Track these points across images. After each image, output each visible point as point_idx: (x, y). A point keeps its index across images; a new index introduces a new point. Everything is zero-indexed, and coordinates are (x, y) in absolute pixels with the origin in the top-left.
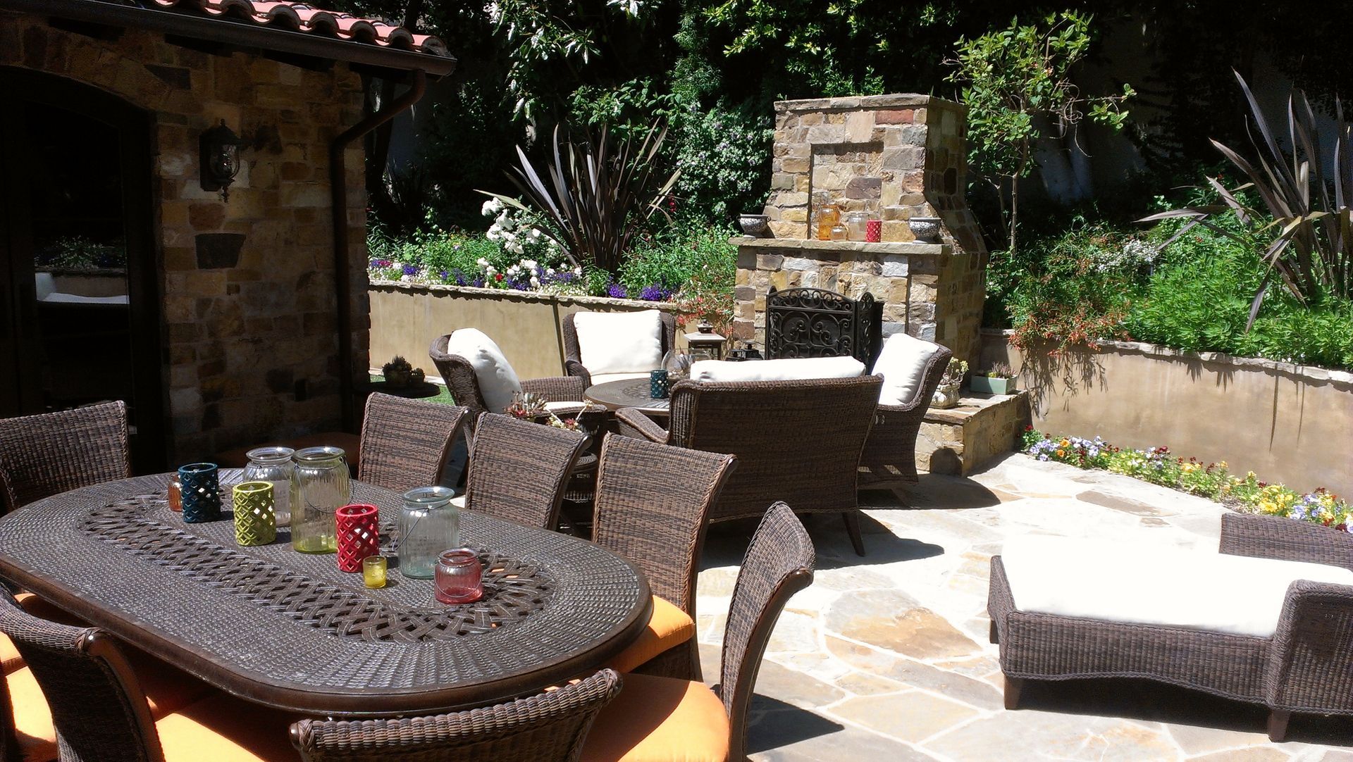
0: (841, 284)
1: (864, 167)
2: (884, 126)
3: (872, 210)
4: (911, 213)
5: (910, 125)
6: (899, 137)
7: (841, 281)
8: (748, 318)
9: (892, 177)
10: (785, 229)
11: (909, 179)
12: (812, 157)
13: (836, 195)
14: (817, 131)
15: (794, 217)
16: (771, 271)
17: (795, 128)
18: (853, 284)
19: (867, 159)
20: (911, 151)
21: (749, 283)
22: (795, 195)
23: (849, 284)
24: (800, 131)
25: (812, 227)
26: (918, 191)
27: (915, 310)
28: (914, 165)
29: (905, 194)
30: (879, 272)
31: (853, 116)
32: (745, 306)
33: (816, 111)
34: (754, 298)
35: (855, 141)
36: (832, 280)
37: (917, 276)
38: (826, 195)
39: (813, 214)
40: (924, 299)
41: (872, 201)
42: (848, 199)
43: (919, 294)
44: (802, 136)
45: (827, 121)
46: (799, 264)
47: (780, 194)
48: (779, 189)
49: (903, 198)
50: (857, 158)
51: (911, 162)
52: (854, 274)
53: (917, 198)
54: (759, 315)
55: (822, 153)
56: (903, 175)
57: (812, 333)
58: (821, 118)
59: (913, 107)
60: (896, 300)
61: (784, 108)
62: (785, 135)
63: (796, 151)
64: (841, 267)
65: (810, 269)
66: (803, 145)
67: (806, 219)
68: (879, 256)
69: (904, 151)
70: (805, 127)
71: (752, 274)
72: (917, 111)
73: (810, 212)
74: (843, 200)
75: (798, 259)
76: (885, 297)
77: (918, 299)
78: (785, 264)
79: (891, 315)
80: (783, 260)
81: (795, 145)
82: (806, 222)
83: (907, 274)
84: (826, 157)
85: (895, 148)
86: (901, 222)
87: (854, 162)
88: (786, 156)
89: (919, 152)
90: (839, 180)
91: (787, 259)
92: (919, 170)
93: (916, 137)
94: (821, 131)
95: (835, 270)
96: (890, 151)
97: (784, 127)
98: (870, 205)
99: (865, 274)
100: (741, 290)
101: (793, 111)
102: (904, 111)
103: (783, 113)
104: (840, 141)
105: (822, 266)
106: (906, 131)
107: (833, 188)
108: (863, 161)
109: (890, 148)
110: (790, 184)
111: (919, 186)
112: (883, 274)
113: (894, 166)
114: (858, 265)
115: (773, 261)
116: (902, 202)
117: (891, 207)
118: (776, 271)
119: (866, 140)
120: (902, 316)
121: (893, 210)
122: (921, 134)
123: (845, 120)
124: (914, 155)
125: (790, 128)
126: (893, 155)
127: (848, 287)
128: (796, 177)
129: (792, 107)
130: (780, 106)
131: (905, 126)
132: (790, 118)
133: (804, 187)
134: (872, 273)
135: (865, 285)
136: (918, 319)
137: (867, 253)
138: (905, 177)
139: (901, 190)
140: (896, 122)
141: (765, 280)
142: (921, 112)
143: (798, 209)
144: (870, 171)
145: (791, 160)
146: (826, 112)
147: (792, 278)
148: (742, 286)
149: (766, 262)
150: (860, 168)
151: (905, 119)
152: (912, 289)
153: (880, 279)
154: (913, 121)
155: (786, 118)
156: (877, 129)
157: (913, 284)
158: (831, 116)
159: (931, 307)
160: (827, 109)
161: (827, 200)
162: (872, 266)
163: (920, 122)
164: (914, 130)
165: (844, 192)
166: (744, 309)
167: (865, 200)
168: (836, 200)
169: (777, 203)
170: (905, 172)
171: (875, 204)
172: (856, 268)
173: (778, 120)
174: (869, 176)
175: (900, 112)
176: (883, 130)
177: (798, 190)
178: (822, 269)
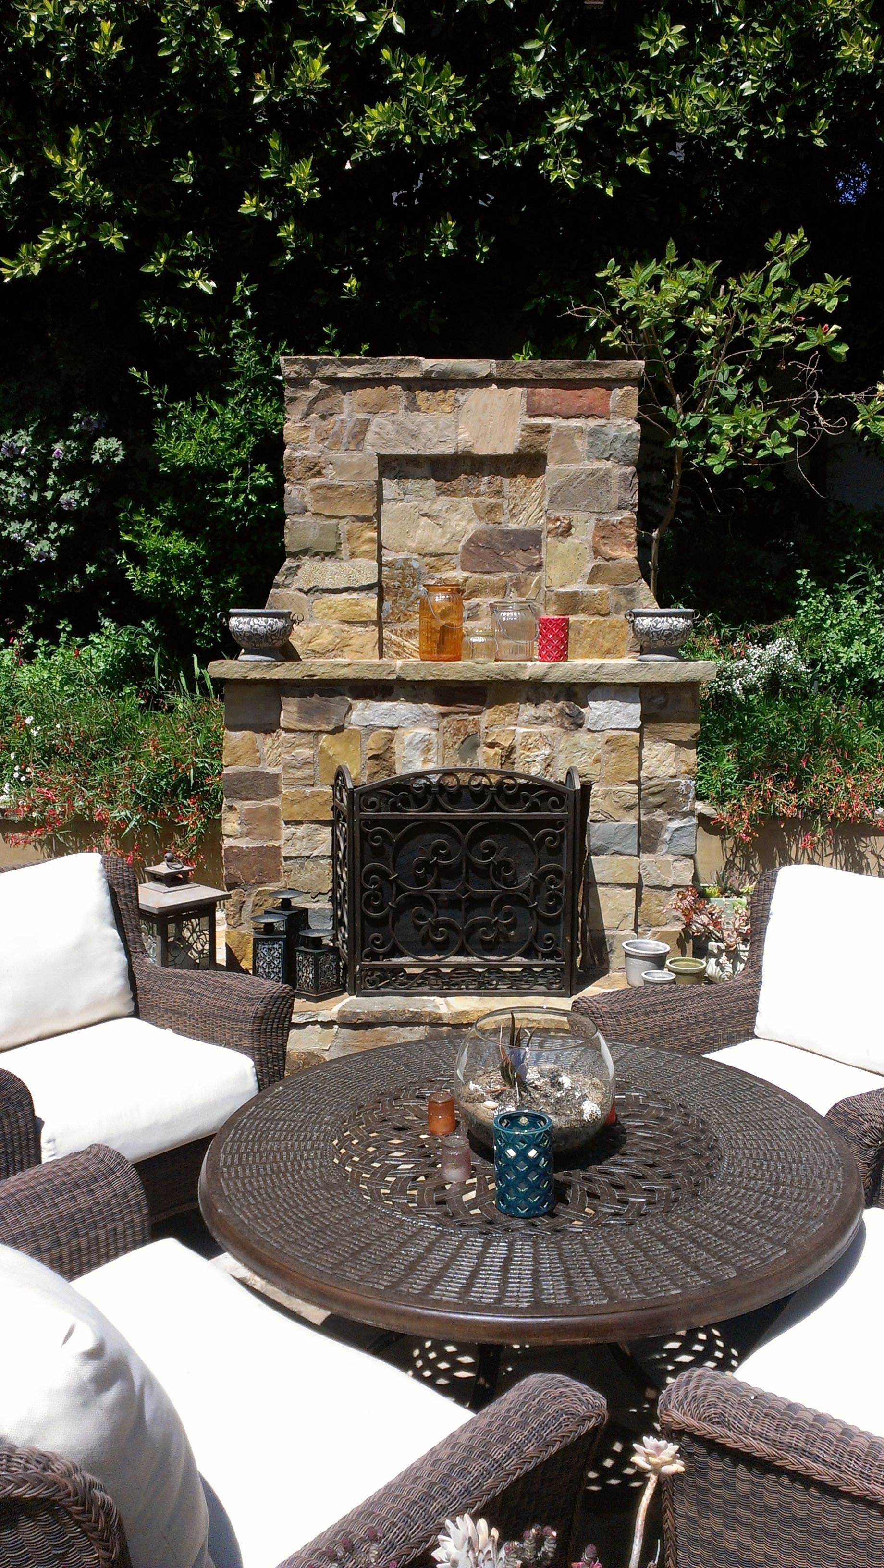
0: (491, 752)
1: (500, 506)
2: (547, 420)
3: (521, 595)
4: (613, 600)
5: (603, 421)
6: (582, 444)
7: (492, 745)
8: (261, 837)
9: (570, 527)
10: (325, 639)
11: (605, 531)
12: (379, 484)
13: (438, 564)
14: (390, 427)
15: (347, 613)
16: (322, 732)
17: (337, 418)
18: (519, 751)
19: (506, 489)
20: (607, 473)
21: (259, 761)
22: (345, 565)
23: (512, 749)
24: (349, 425)
25: (386, 633)
26: (628, 556)
27: (653, 794)
28: (615, 502)
29: (599, 561)
30: (577, 722)
31: (474, 397)
32: (251, 812)
33: (386, 382)
34: (276, 792)
35: (483, 449)
36: (470, 744)
37: (656, 727)
38: (415, 565)
39: (387, 605)
40: (672, 772)
41: (521, 575)
42: (466, 574)
43: (661, 762)
44: (354, 436)
45: (413, 406)
46: (389, 713)
47: (308, 565)
48: (305, 552)
49: (596, 570)
50: (483, 488)
51: (610, 497)
52: (521, 730)
53: (625, 569)
54: (292, 829)
55: (401, 476)
56: (592, 524)
57: (470, 864)
58: (396, 398)
59: (609, 384)
60: (616, 777)
61: (305, 372)
62: (311, 433)
63: (342, 469)
64: (487, 716)
65: (415, 723)
66: (357, 457)
67: (374, 617)
68: (576, 689)
69: (592, 474)
70: (362, 416)
71: (265, 742)
72: (618, 392)
73: (381, 601)
74: (457, 575)
75: (386, 705)
76: (593, 772)
77: (659, 772)
78: (354, 716)
79: (610, 810)
80: (350, 708)
81: (338, 455)
82: (374, 623)
83: (638, 723)
84: (410, 484)
85: (572, 468)
86: (593, 619)
87: (477, 495)
88: (317, 481)
89: (624, 477)
90: (443, 534)
91: (360, 704)
92: (626, 514)
93: (617, 445)
94: (401, 428)
95: (476, 724)
96: (560, 473)
97: (307, 415)
98: (518, 586)
99: (546, 729)
100: (240, 777)
101: (333, 381)
102: (589, 393)
103: (301, 382)
104: (447, 449)
105: (444, 715)
106: (594, 433)
107: (431, 549)
108: (498, 493)
109: (563, 467)
110: (333, 541)
111: (629, 545)
112: (587, 725)
113: (574, 506)
114: (528, 711)
115: (323, 712)
116: (594, 577)
117: (569, 589)
118: (332, 733)
119: (508, 447)
120: (630, 808)
121: (575, 594)
122: (629, 438)
123: (456, 406)
124: (614, 483)
125: (323, 417)
126: (570, 482)
127: (508, 757)
128: (345, 526)
129: (329, 371)
130: (296, 368)
131: (593, 423)
132: (321, 396)
133: (366, 547)
134: (562, 726)
135: (547, 751)
136: (659, 812)
137: (551, 685)
138: (598, 527)
139: (589, 553)
140: (572, 413)
141: (306, 752)
142: (626, 395)
143: (355, 595)
144: (514, 516)
145: (330, 488)
146: (410, 385)
147: (372, 744)
148: (241, 768)
149: (306, 714)
150: (492, 509)
151: (591, 409)
152: (645, 752)
153: (581, 737)
154: (609, 413)
155: (311, 394)
156: (531, 427)
157: (646, 743)
158: (422, 396)
159: (688, 786)
160: (415, 379)
161: (416, 576)
162: (562, 710)
163: (624, 415)
164: (612, 432)
165: (456, 560)
166: (250, 819)
167: (506, 575)
168: (438, 575)
169: (301, 580)
170: (595, 516)
171: (527, 584)
172: (524, 717)
173: (292, 400)
174: (513, 526)
175: (579, 392)
176: (544, 430)
177: (353, 555)
178: (444, 723)
